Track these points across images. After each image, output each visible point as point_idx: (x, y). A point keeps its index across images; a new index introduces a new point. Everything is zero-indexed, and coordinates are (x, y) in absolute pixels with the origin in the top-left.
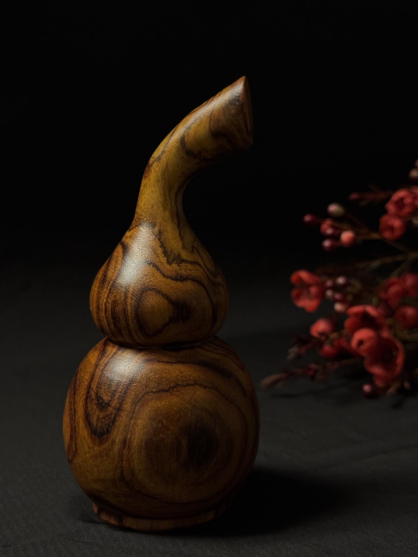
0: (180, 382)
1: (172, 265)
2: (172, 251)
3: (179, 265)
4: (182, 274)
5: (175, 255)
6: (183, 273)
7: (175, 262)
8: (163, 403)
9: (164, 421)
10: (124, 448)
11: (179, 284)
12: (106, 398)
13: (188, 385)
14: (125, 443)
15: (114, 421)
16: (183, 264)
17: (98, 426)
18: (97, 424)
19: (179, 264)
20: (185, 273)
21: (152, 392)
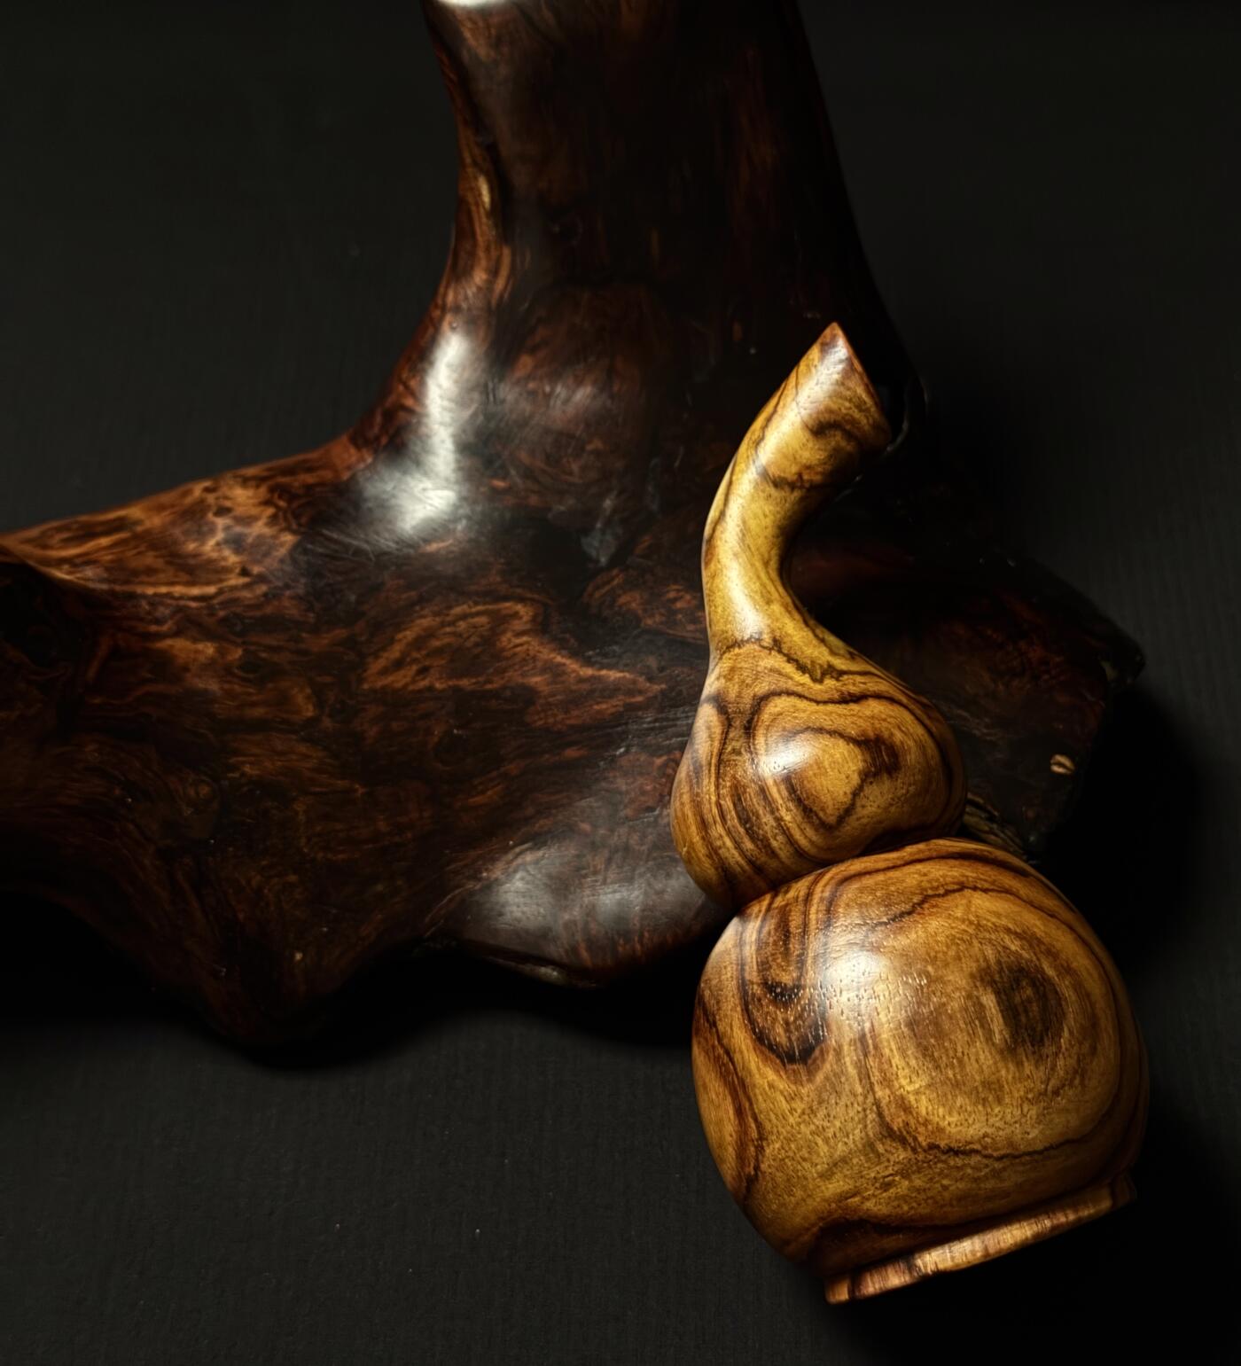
0: (929, 891)
1: (824, 682)
2: (812, 663)
4: (851, 692)
5: (821, 667)
6: (852, 689)
7: (826, 677)
8: (913, 935)
9: (930, 968)
11: (854, 707)
13: (947, 893)
14: (865, 1044)
16: (846, 677)
19: (838, 678)
20: (855, 689)
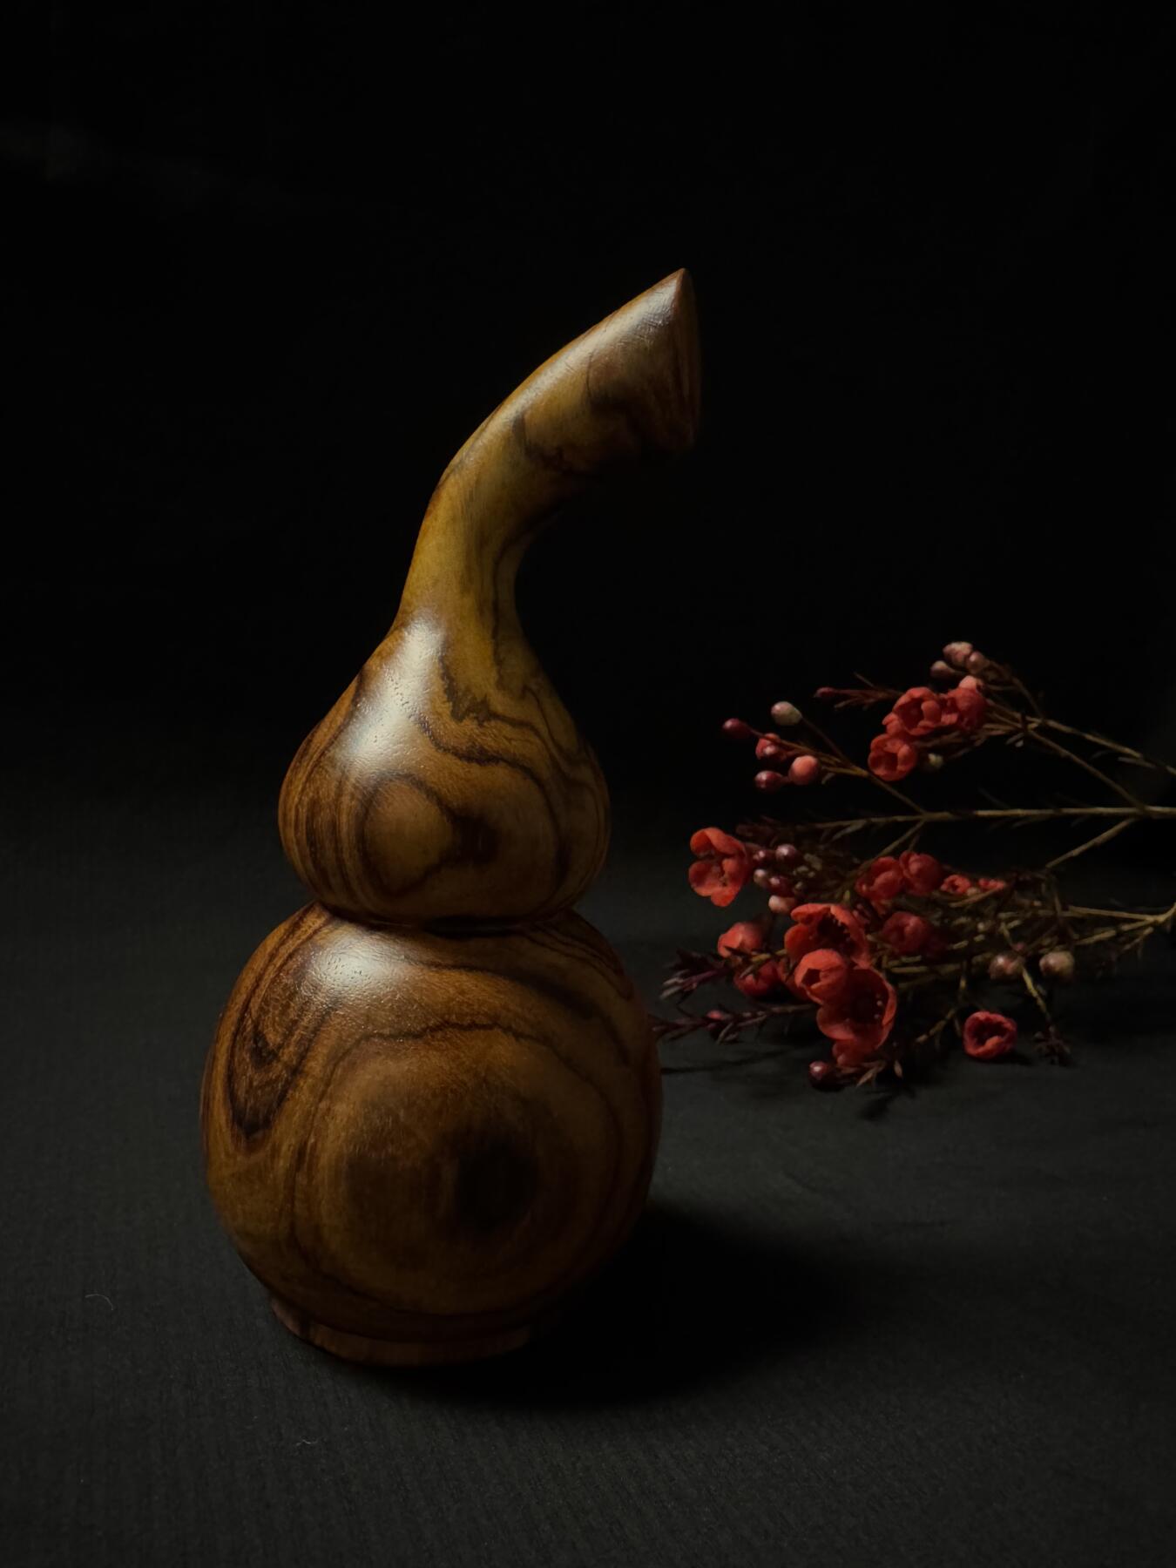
0: (454, 1017)
1: (464, 721)
2: (468, 689)
3: (481, 725)
4: (486, 747)
5: (474, 698)
6: (490, 743)
7: (471, 715)
8: (405, 1065)
10: (298, 1169)
11: (475, 770)
12: (273, 1038)
13: (473, 1026)
14: (303, 1157)
15: (282, 1098)
16: (493, 723)
17: (249, 1105)
18: (246, 1101)
19: (483, 721)
20: (493, 744)
21: (381, 1036)
